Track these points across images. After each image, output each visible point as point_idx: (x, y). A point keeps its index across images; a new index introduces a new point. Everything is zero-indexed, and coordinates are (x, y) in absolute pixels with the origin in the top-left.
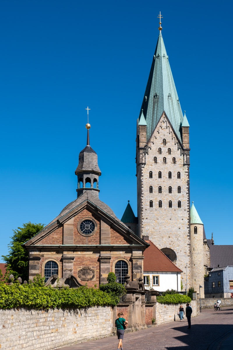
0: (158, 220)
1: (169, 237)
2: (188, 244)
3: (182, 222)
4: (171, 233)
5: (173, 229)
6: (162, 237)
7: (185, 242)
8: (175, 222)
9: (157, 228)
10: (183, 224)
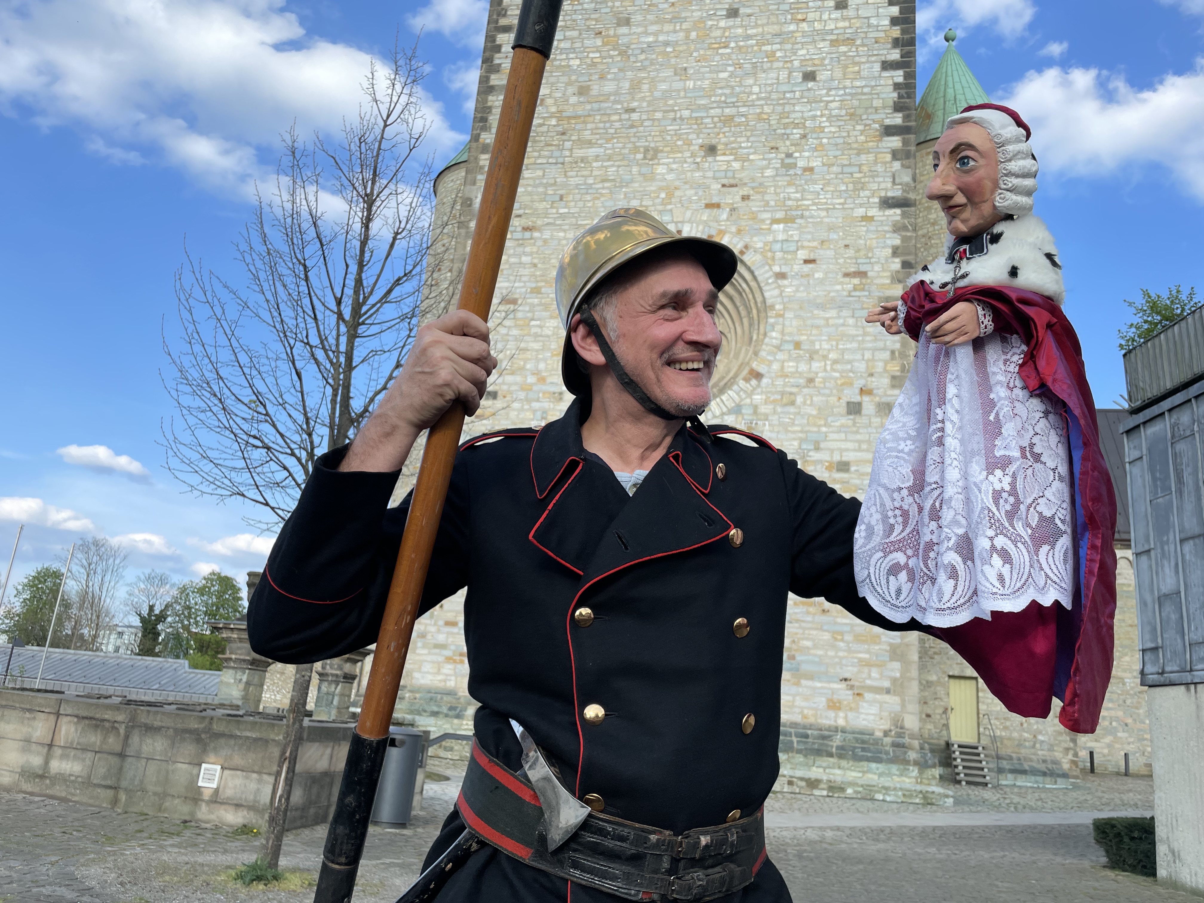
0: (624, 30)
1: (712, 150)
2: (887, 203)
3: (831, 26)
4: (732, 118)
5: (751, 81)
6: (647, 150)
7: (859, 186)
8: (775, 29)
9: (610, 87)
10: (850, 41)
